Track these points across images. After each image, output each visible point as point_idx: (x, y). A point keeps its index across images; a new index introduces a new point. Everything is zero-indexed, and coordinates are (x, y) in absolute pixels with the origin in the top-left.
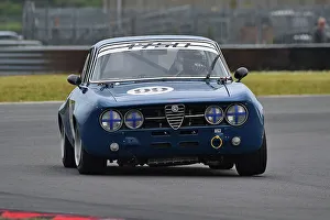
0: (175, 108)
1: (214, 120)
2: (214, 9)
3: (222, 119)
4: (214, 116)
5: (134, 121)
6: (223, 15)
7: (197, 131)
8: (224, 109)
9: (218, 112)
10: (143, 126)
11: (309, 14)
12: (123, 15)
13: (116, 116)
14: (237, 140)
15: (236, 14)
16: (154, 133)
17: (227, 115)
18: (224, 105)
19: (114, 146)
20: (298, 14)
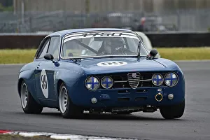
0: (134, 75)
1: (158, 83)
2: (76, 12)
3: (162, 82)
4: (158, 80)
5: (107, 84)
6: (82, 16)
7: (146, 90)
8: (163, 75)
9: (160, 78)
10: (113, 87)
11: (130, 15)
12: (25, 16)
13: (95, 80)
14: (171, 96)
15: (89, 15)
16: (120, 91)
17: (165, 80)
18: (164, 73)
19: (94, 100)
20: (124, 15)
